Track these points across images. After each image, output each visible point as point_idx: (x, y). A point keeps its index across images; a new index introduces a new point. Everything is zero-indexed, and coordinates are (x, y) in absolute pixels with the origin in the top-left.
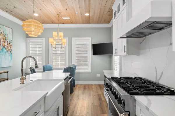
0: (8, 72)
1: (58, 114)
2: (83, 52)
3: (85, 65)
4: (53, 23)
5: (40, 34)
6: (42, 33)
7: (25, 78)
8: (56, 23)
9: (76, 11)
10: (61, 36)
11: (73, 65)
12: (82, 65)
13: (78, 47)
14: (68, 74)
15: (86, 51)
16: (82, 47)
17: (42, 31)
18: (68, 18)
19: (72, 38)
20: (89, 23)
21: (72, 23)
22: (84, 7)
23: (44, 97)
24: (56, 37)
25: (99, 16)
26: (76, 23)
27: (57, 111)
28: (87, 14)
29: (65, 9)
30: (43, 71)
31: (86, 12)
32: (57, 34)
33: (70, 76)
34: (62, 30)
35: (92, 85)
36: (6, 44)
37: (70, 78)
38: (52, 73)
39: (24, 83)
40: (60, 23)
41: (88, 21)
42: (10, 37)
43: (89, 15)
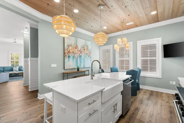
0: (88, 71)
1: (115, 109)
2: (150, 54)
3: (153, 69)
4: (119, 30)
5: (105, 43)
6: (106, 42)
7: (94, 76)
8: (121, 31)
9: (139, 14)
10: (124, 41)
11: (138, 68)
12: (149, 69)
13: (144, 49)
14: (129, 76)
15: (154, 54)
16: (149, 49)
17: (106, 40)
18: (132, 23)
19: (137, 41)
20: (158, 21)
21: (136, 26)
22: (148, 6)
23: (102, 92)
24: (120, 43)
25: (173, 9)
26: (142, 25)
27: (114, 107)
28: (154, 13)
29: (128, 15)
30: (110, 71)
31: (152, 11)
32: (121, 39)
33: (131, 79)
34: (125, 35)
35: (162, 93)
36: (88, 52)
37: (131, 80)
38: (118, 74)
39: (93, 79)
40: (125, 29)
41: (156, 19)
42: (90, 47)
43: (157, 12)
